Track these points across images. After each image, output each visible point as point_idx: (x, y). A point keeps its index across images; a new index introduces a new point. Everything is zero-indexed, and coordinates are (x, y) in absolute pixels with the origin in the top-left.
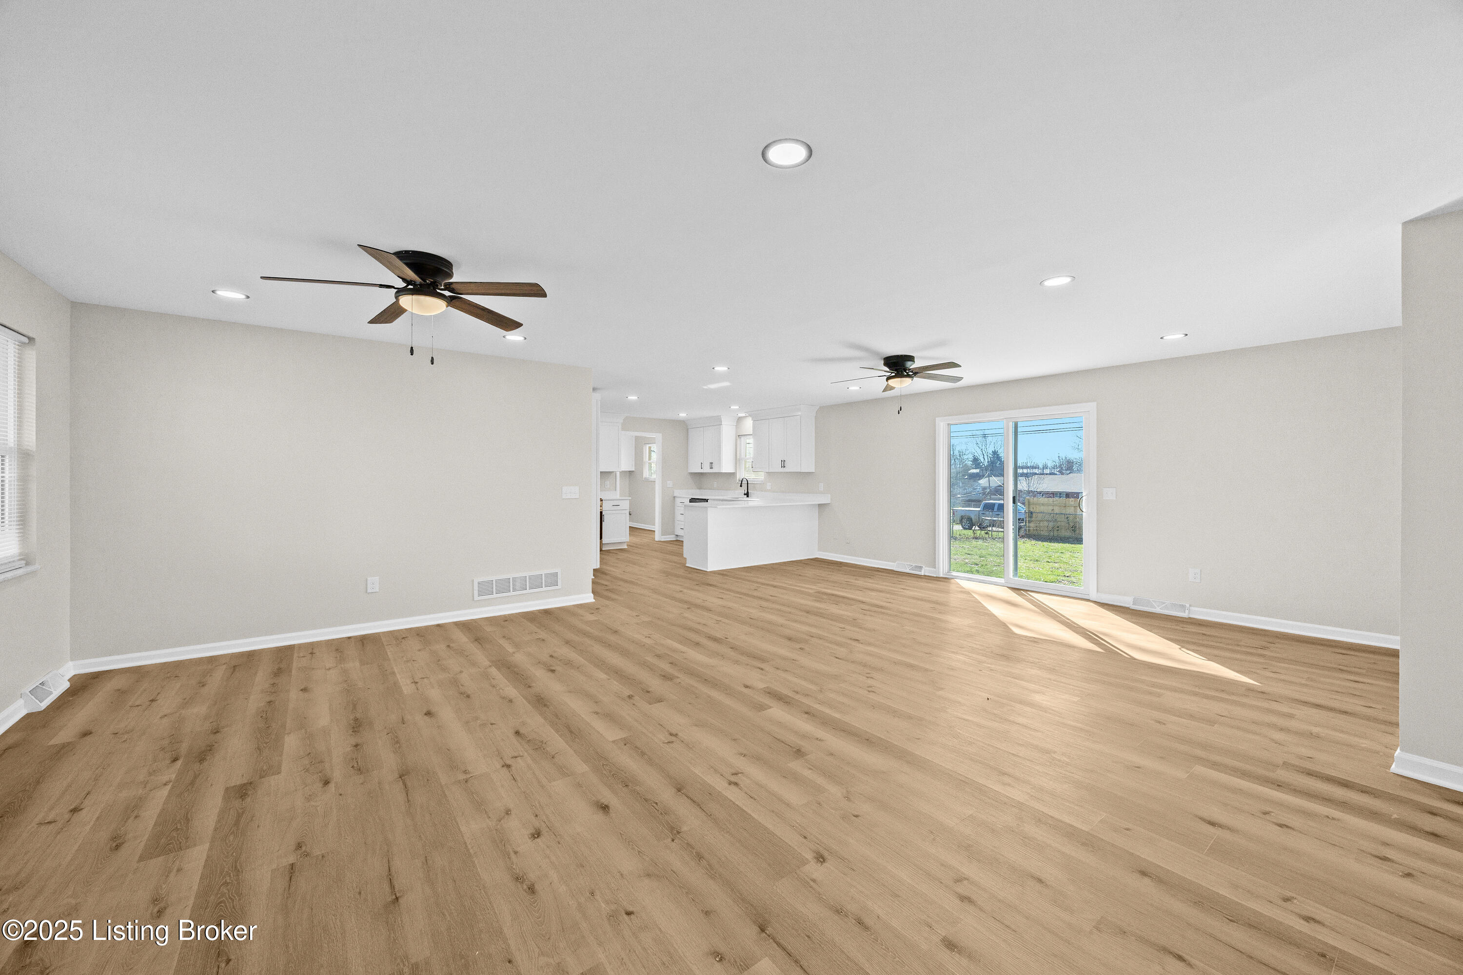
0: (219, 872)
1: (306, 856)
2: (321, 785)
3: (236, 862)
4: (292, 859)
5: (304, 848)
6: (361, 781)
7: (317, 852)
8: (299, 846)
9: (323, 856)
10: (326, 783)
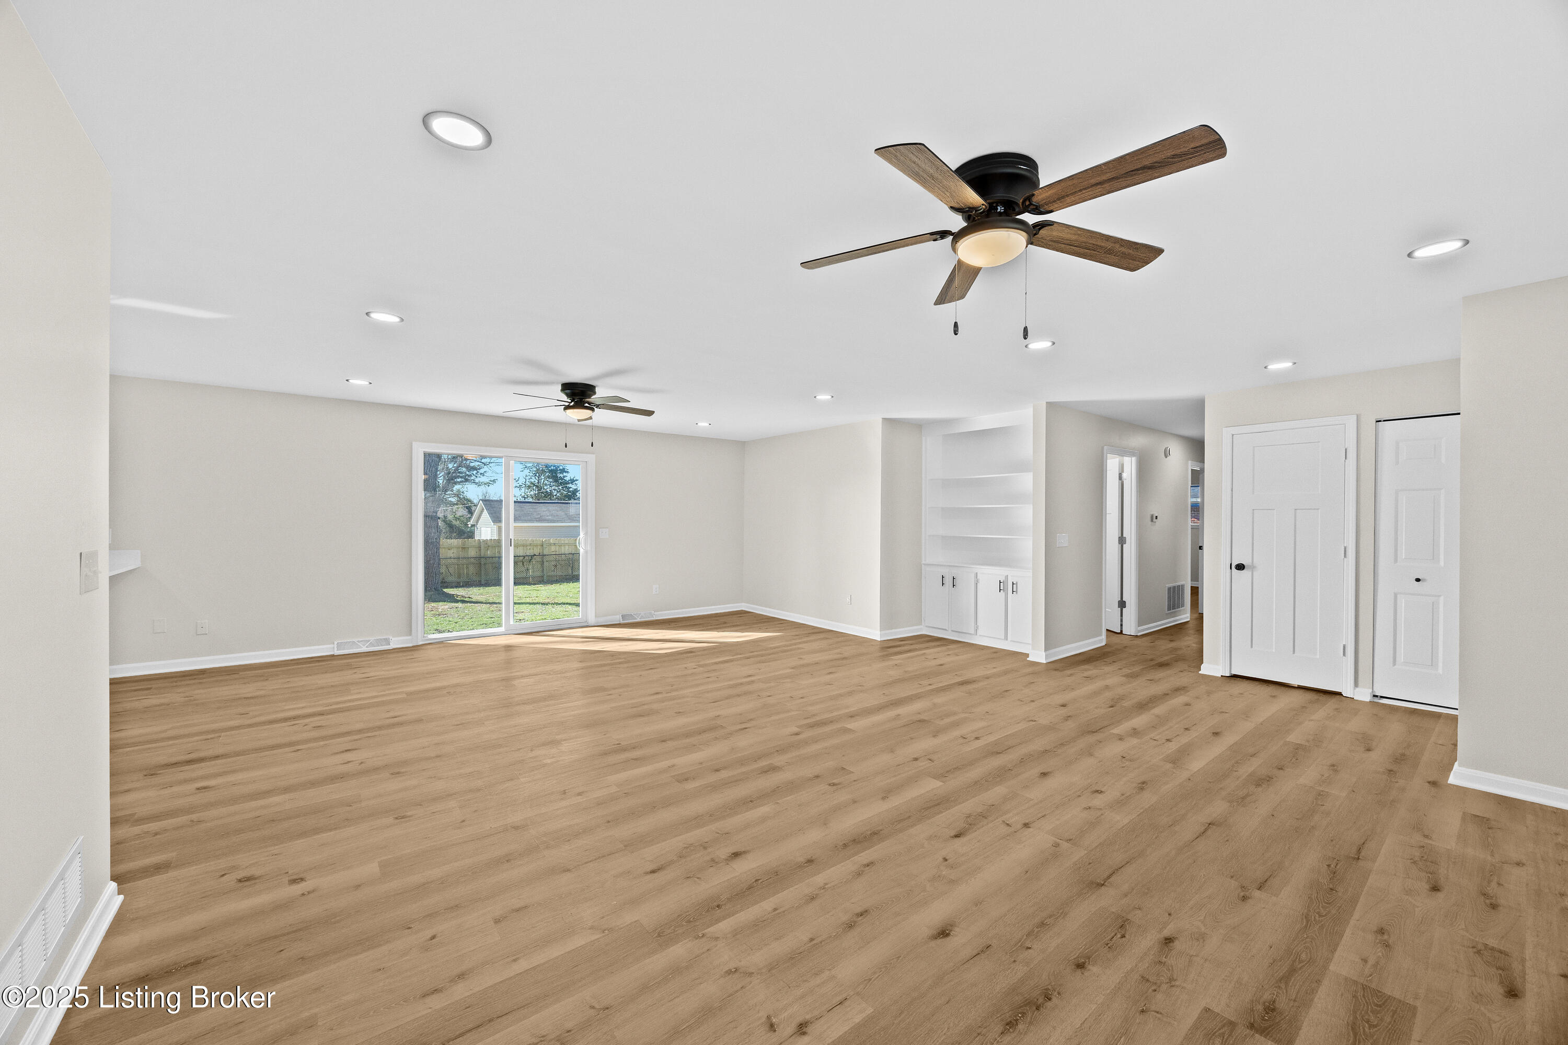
0: (1324, 929)
1: (1244, 887)
2: (1176, 943)
3: (1306, 927)
4: (1257, 894)
5: (1242, 894)
6: (1138, 912)
7: (1234, 884)
8: (1244, 898)
9: (1232, 877)
10: (1169, 941)
